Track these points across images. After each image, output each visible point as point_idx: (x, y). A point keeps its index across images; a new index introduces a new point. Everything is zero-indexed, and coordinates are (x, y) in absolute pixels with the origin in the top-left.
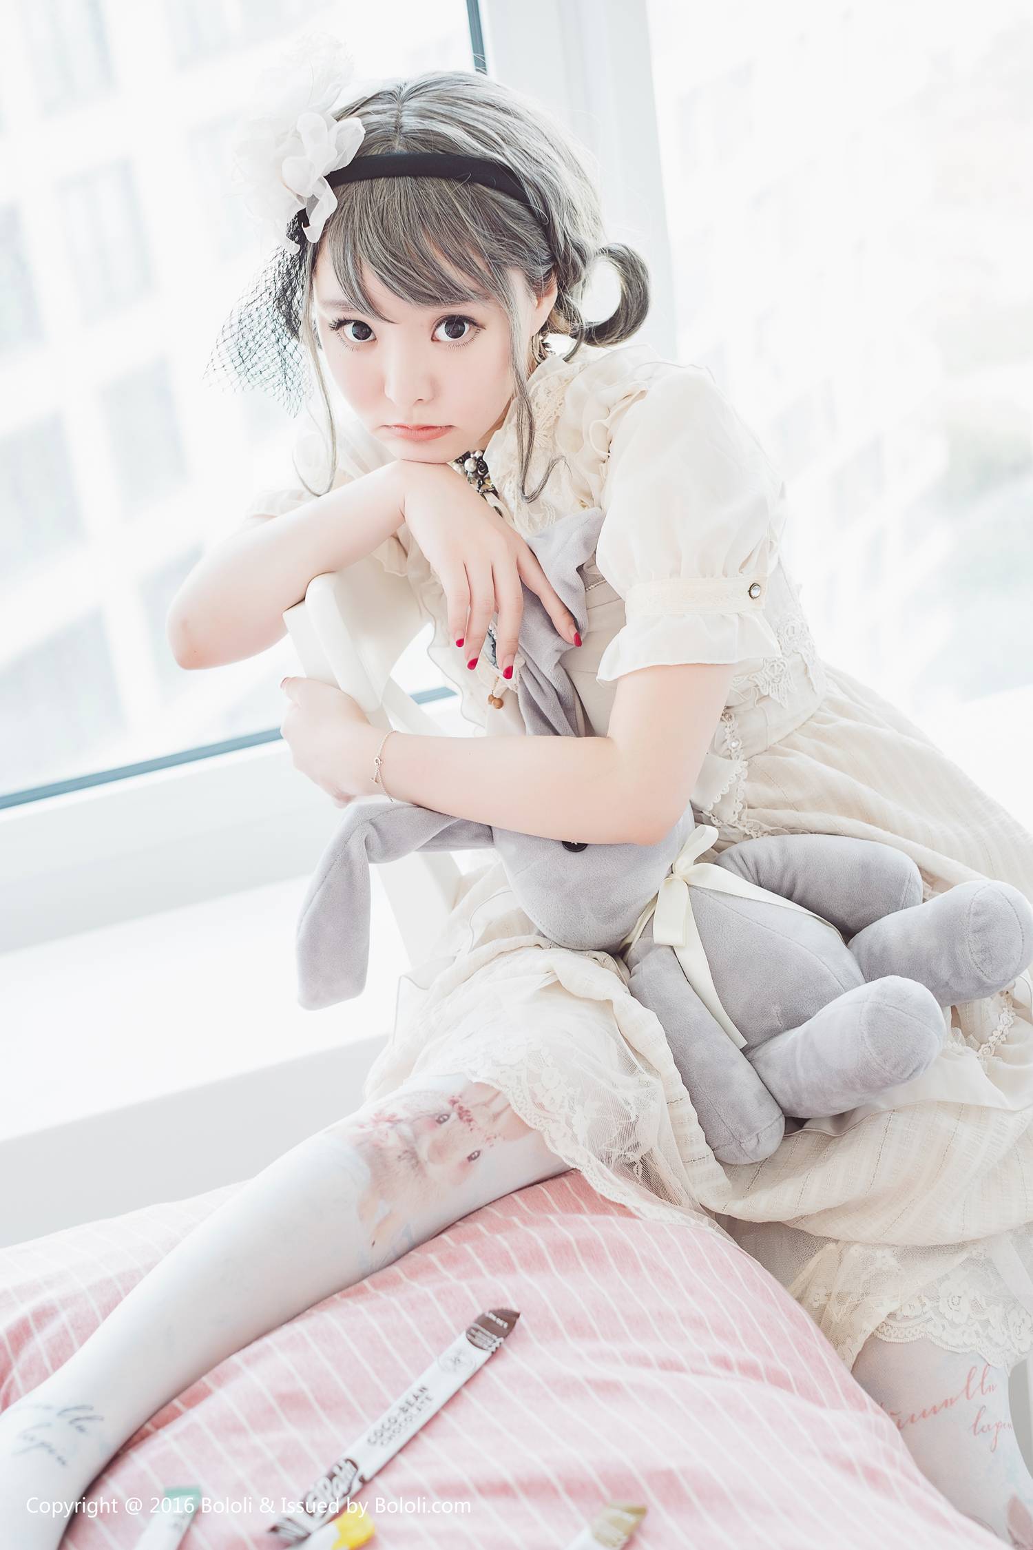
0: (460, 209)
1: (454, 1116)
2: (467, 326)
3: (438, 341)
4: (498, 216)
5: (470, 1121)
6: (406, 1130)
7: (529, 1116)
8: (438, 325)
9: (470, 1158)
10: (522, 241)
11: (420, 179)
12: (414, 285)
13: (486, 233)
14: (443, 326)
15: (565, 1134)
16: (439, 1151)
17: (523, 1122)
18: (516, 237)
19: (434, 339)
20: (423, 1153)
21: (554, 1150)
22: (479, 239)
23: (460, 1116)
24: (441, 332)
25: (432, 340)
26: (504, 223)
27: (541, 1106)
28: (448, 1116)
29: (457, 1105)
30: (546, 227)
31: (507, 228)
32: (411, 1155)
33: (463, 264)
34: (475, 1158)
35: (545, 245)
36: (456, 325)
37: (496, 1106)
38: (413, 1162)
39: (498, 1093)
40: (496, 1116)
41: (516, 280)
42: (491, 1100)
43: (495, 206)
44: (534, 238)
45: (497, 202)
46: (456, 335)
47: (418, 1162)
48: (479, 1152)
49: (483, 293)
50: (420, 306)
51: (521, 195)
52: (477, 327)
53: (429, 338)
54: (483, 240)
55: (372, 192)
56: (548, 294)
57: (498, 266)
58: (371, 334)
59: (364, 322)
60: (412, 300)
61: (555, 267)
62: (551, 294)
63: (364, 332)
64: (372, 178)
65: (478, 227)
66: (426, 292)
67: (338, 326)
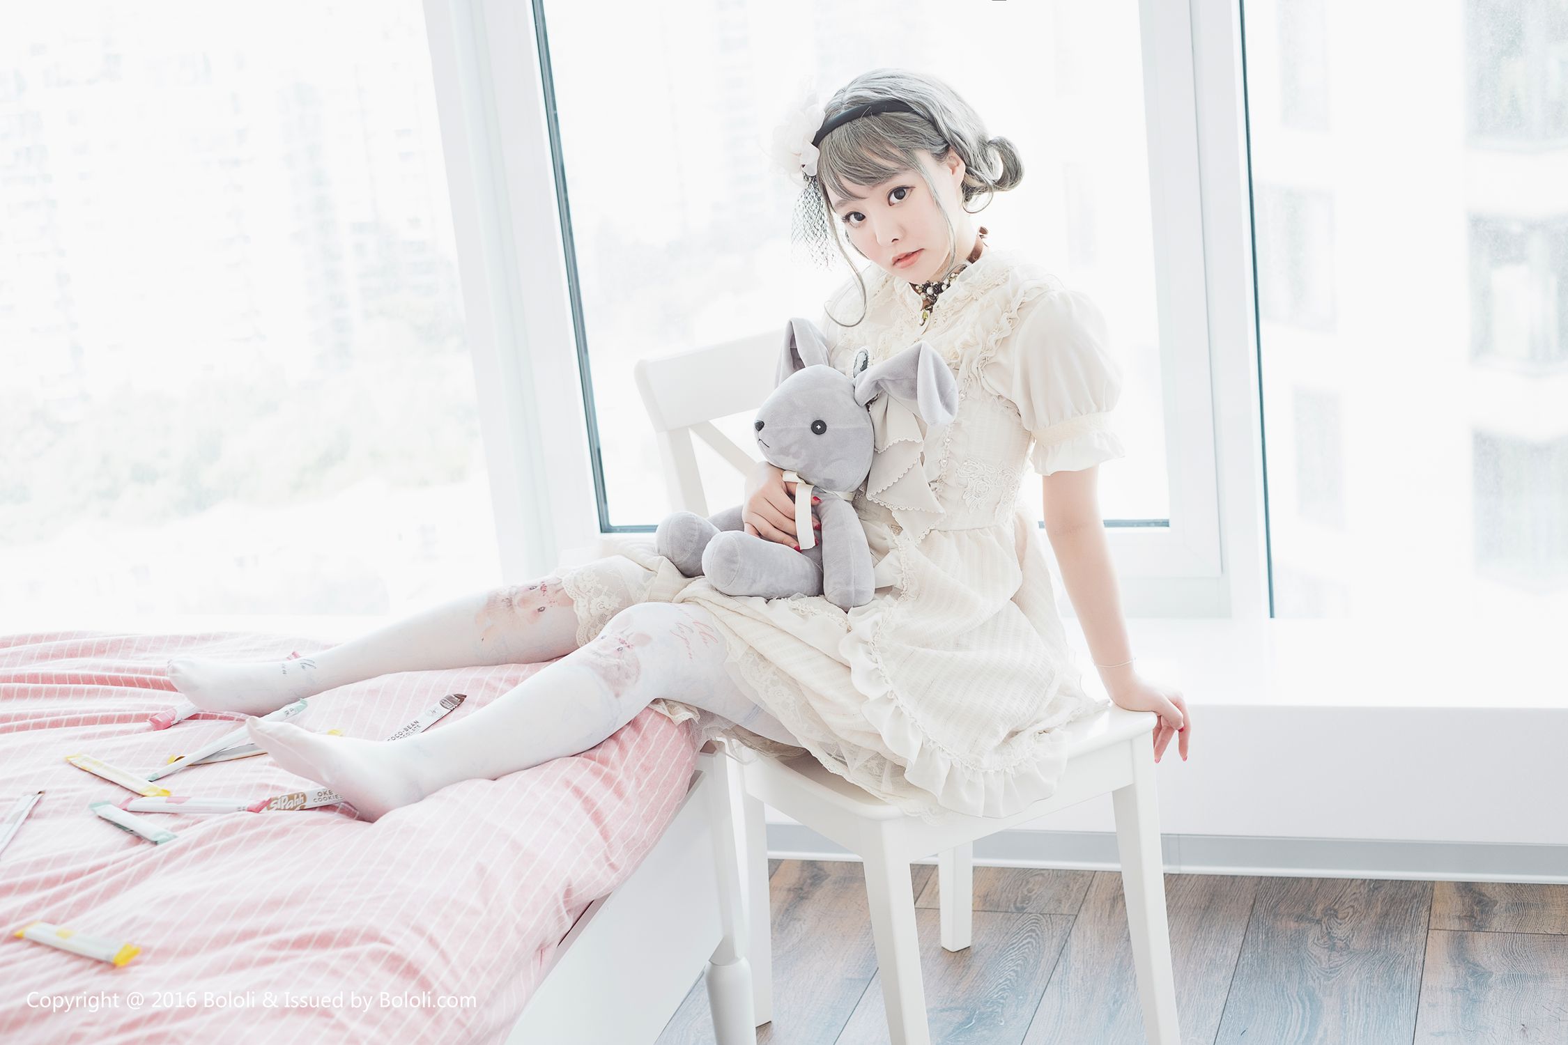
0: (876, 128)
1: (539, 589)
2: (904, 190)
3: (893, 204)
4: (899, 124)
7: (571, 595)
8: (889, 197)
9: (539, 610)
10: (919, 134)
11: (853, 121)
12: (862, 175)
13: (894, 135)
14: (893, 195)
15: (585, 606)
16: (525, 604)
17: (568, 597)
18: (914, 132)
19: (890, 204)
20: (515, 601)
22: (890, 140)
24: (893, 199)
25: (890, 205)
26: (903, 126)
27: (579, 590)
29: (542, 585)
30: (933, 122)
31: (907, 128)
32: (510, 601)
33: (887, 156)
35: (935, 132)
36: (900, 192)
39: (561, 581)
40: (557, 593)
41: (925, 158)
42: (558, 583)
43: (895, 120)
44: (928, 131)
45: (896, 117)
46: (899, 198)
47: (511, 605)
48: (544, 608)
49: (906, 169)
50: (873, 186)
51: (909, 110)
52: (911, 191)
53: (888, 205)
54: (895, 140)
55: (832, 137)
56: (958, 165)
57: (907, 151)
58: (864, 217)
59: (857, 211)
60: (865, 183)
61: (948, 146)
62: (960, 165)
63: (861, 217)
64: (831, 131)
65: (889, 134)
66: (873, 177)
67: (847, 218)
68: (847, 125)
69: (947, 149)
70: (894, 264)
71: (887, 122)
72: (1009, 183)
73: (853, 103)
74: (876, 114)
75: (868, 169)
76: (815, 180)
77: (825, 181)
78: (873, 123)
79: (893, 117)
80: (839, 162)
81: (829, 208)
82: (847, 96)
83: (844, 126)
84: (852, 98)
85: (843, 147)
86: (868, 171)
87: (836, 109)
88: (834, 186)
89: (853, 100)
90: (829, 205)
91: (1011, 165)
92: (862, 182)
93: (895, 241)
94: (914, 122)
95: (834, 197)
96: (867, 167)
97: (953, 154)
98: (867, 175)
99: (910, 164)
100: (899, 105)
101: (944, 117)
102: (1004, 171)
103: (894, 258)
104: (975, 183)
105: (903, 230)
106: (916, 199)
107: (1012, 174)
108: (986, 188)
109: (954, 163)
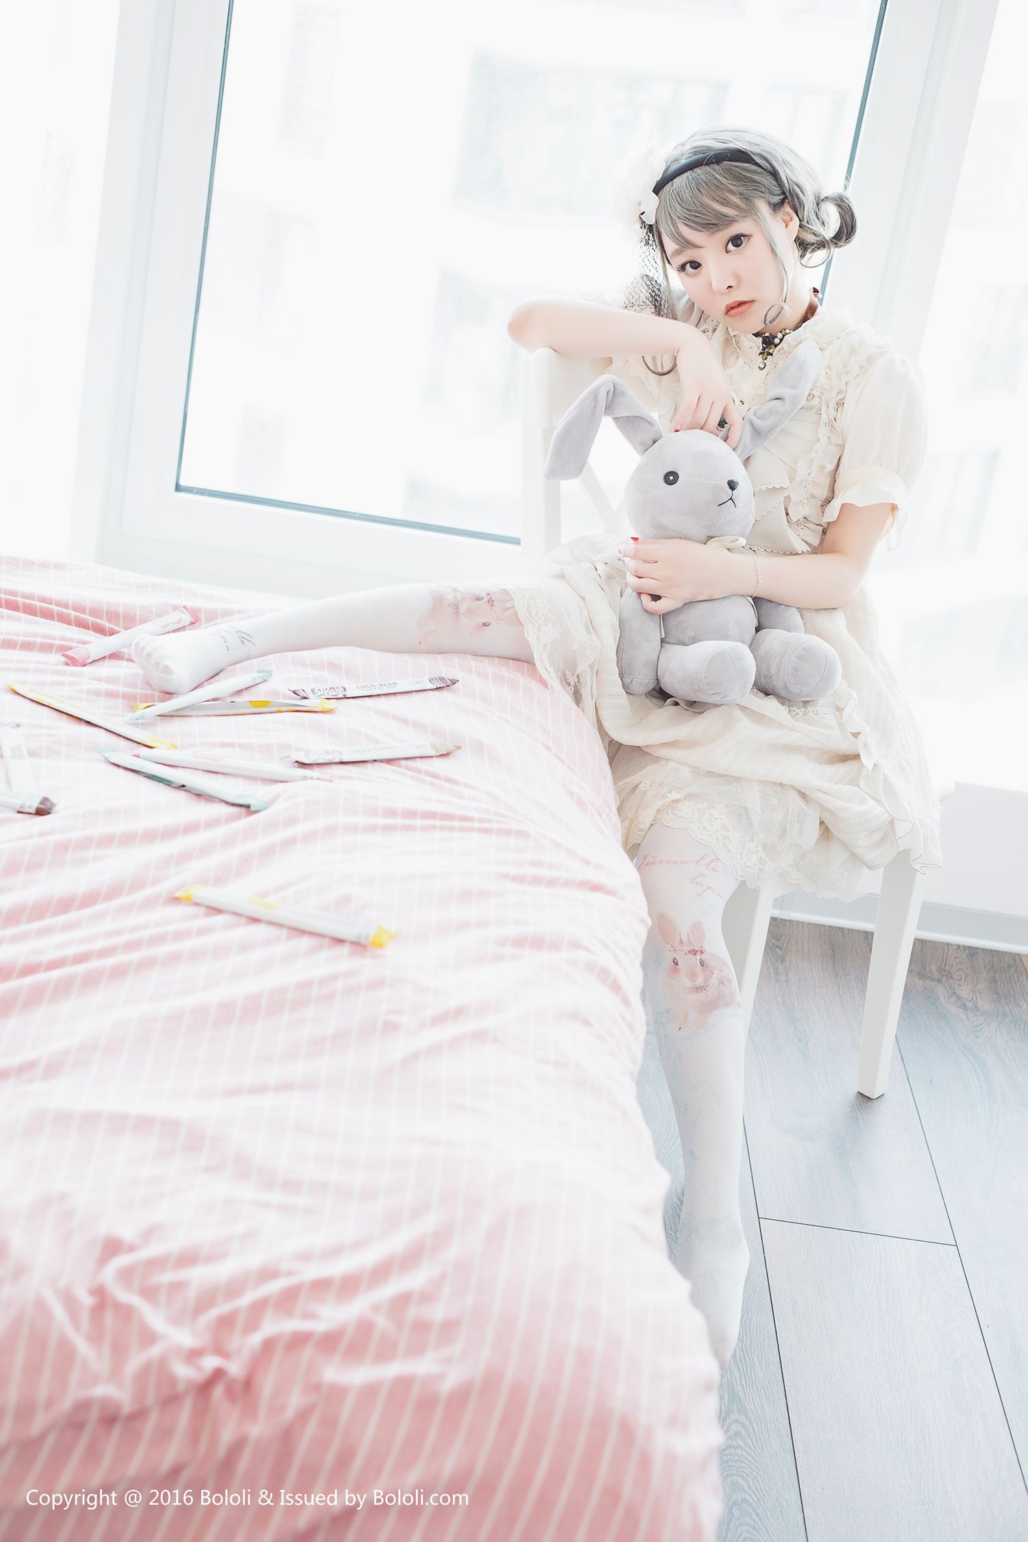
0: (717, 176)
1: (486, 600)
2: (742, 238)
3: (730, 251)
4: (739, 173)
5: (492, 605)
6: (459, 596)
7: (522, 616)
8: (727, 244)
9: (484, 625)
10: (759, 183)
11: (695, 170)
12: (701, 221)
13: (735, 183)
14: (731, 242)
16: (470, 612)
17: (518, 619)
18: (754, 181)
19: (728, 251)
20: (462, 609)
21: (526, 637)
22: (732, 187)
23: (489, 602)
24: (730, 246)
25: (727, 253)
26: (744, 175)
27: (530, 613)
28: (483, 599)
29: (489, 596)
30: (774, 174)
31: (748, 177)
32: (457, 608)
33: (726, 203)
34: (486, 626)
35: (775, 183)
36: (737, 240)
37: (508, 605)
38: (455, 611)
39: (513, 599)
40: (506, 609)
41: (763, 207)
42: (507, 601)
43: (736, 169)
44: (768, 181)
45: (737, 167)
46: (737, 246)
47: (457, 612)
48: (490, 623)
49: (745, 217)
50: (712, 233)
51: (751, 161)
52: (749, 239)
53: (725, 252)
54: (735, 188)
55: (672, 185)
56: (791, 219)
57: (747, 199)
58: (699, 265)
59: (694, 259)
60: (704, 230)
61: (787, 199)
62: (794, 221)
63: (696, 265)
64: (672, 180)
65: (730, 182)
66: (712, 224)
67: (682, 268)
68: (689, 173)
69: (782, 202)
70: (726, 313)
71: (728, 171)
72: (844, 238)
73: (695, 153)
74: (718, 163)
75: (708, 216)
76: (652, 230)
77: (662, 231)
78: (714, 171)
79: (734, 166)
80: (679, 208)
81: (663, 260)
82: (688, 147)
83: (685, 174)
84: (694, 148)
85: (683, 193)
86: (707, 217)
87: (676, 160)
88: (672, 234)
89: (696, 150)
90: (664, 255)
91: (849, 221)
92: (702, 229)
93: (730, 289)
94: (755, 172)
95: (670, 246)
96: (708, 213)
97: (787, 208)
98: (707, 222)
99: (749, 211)
100: (740, 156)
101: (785, 168)
102: (841, 228)
103: (727, 306)
104: (810, 238)
105: (738, 278)
106: (754, 248)
107: (846, 231)
108: (822, 244)
109: (788, 218)
